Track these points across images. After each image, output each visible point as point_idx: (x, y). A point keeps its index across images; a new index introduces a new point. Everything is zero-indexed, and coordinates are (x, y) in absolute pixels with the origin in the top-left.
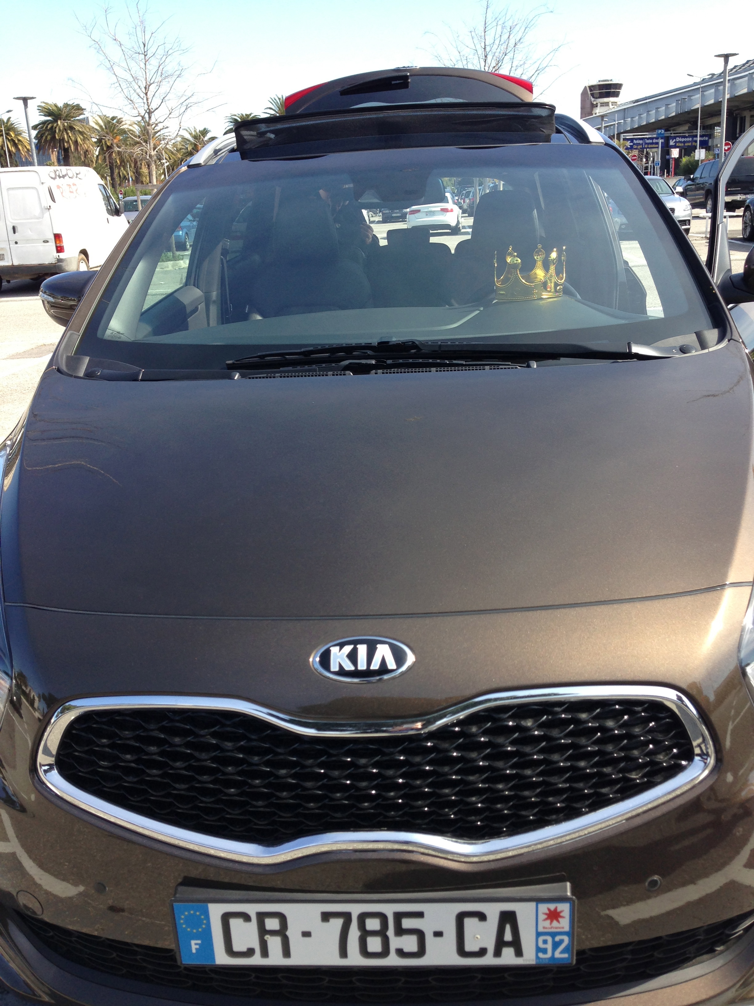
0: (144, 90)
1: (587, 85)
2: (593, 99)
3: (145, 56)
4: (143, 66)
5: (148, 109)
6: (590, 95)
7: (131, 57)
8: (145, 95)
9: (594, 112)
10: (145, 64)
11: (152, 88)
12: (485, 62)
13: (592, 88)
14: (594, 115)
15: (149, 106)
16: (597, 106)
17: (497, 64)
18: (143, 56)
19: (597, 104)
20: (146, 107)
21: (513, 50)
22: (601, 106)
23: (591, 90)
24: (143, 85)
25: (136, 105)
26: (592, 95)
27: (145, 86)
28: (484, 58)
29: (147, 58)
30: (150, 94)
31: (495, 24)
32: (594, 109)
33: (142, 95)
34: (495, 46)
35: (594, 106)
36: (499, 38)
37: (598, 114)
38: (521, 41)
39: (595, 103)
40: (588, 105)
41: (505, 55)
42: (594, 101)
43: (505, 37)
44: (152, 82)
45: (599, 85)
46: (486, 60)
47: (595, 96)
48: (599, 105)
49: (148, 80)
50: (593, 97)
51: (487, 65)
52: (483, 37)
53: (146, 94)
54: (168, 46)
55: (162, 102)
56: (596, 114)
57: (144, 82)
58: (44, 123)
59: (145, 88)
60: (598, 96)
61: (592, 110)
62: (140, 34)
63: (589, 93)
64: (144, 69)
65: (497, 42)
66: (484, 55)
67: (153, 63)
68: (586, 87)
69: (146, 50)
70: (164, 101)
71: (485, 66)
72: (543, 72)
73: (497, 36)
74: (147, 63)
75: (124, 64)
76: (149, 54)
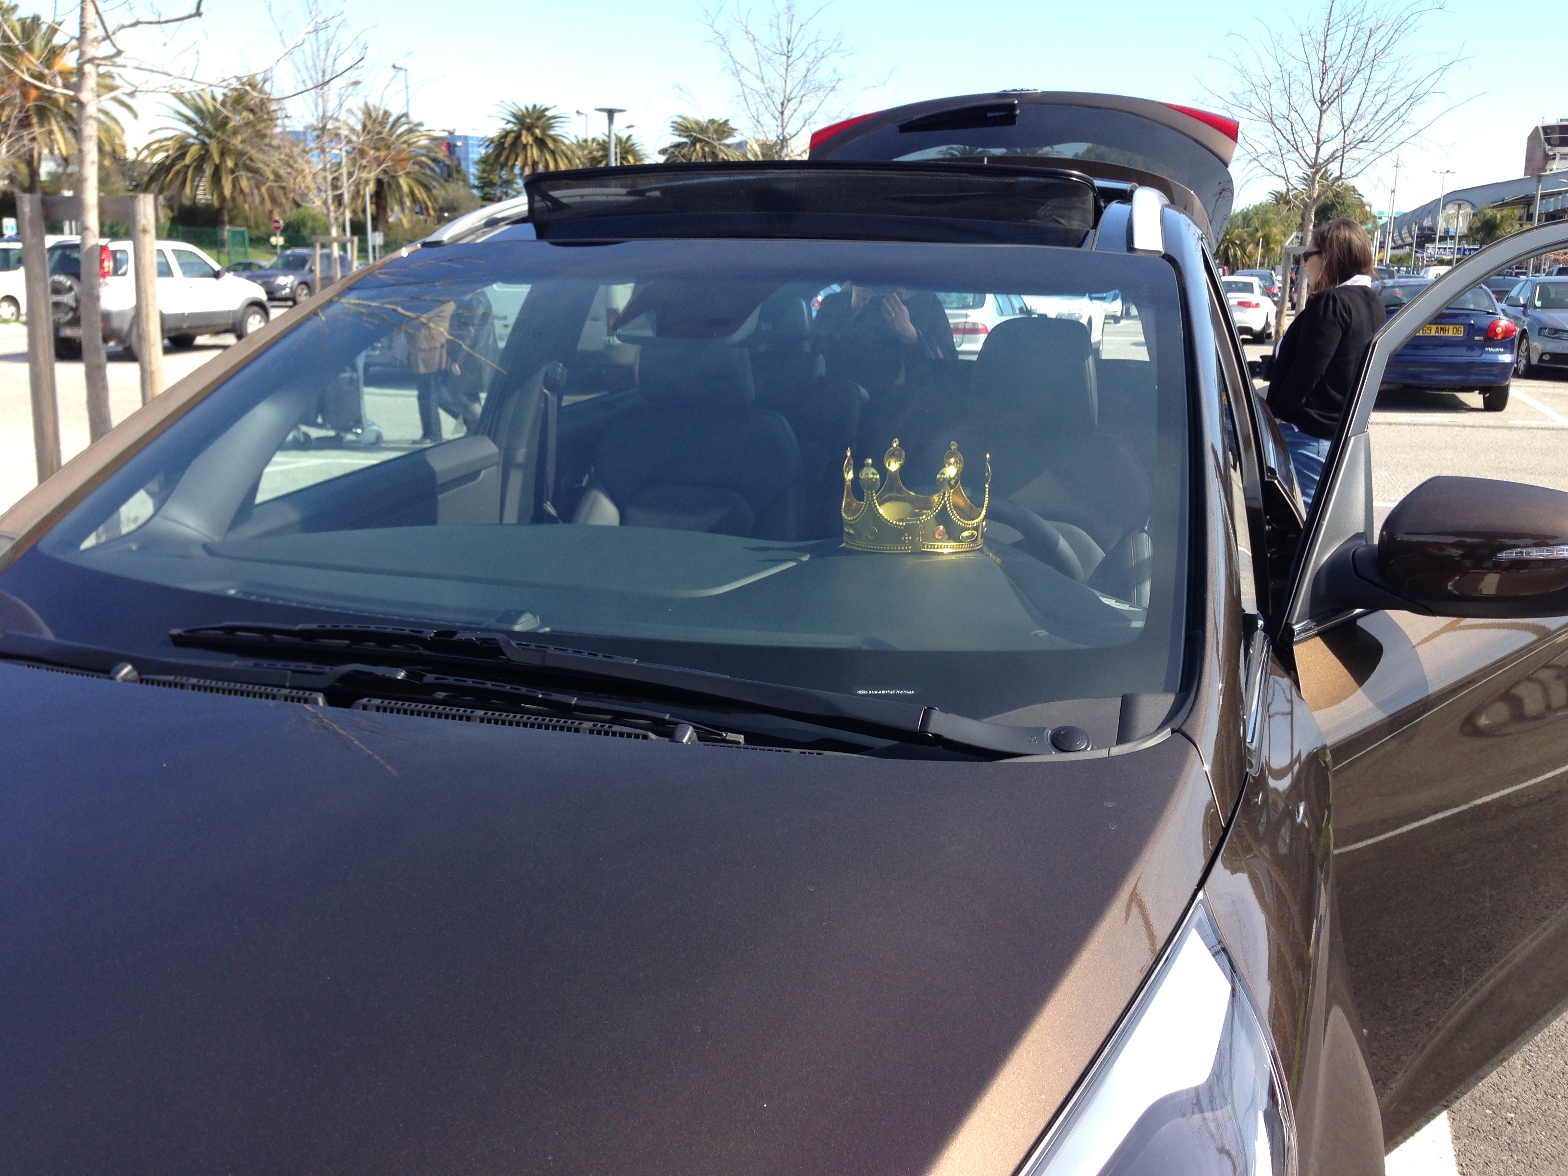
0: (779, 108)
1: (1540, 124)
2: (1548, 147)
3: (788, 57)
4: (783, 72)
5: (783, 133)
6: (1543, 141)
7: (769, 60)
8: (780, 115)
9: (1548, 167)
10: (787, 70)
11: (792, 105)
12: (1322, 82)
13: (1547, 130)
14: (1548, 173)
15: (783, 130)
16: (1554, 159)
17: (1341, 86)
18: (785, 58)
19: (1555, 155)
20: (780, 130)
21: (1371, 65)
22: (1561, 159)
23: (1545, 133)
24: (778, 99)
25: (765, 128)
26: (1548, 141)
27: (781, 101)
28: (1321, 76)
29: (791, 60)
30: (787, 112)
31: (1343, 24)
32: (1549, 162)
33: (777, 114)
34: (1341, 59)
35: (1548, 158)
36: (1349, 47)
37: (1555, 171)
38: (1387, 51)
39: (1551, 153)
40: (1539, 156)
41: (1358, 72)
42: (1550, 150)
43: (1358, 44)
44: (792, 95)
45: (1561, 126)
46: (1323, 79)
47: (1552, 143)
48: (1558, 157)
49: (788, 93)
50: (1549, 144)
51: (1325, 86)
52: (1323, 44)
53: (782, 113)
54: (822, 46)
55: (804, 125)
56: (1551, 170)
57: (782, 96)
58: (678, 146)
59: (782, 104)
60: (1558, 142)
61: (1545, 164)
62: (784, 26)
63: (1542, 137)
64: (784, 76)
65: (1346, 51)
66: (1321, 72)
67: (800, 68)
68: (1537, 128)
69: (790, 50)
70: (806, 124)
71: (1321, 88)
72: (1420, 101)
73: (1347, 43)
74: (790, 68)
75: (755, 70)
76: (795, 54)
